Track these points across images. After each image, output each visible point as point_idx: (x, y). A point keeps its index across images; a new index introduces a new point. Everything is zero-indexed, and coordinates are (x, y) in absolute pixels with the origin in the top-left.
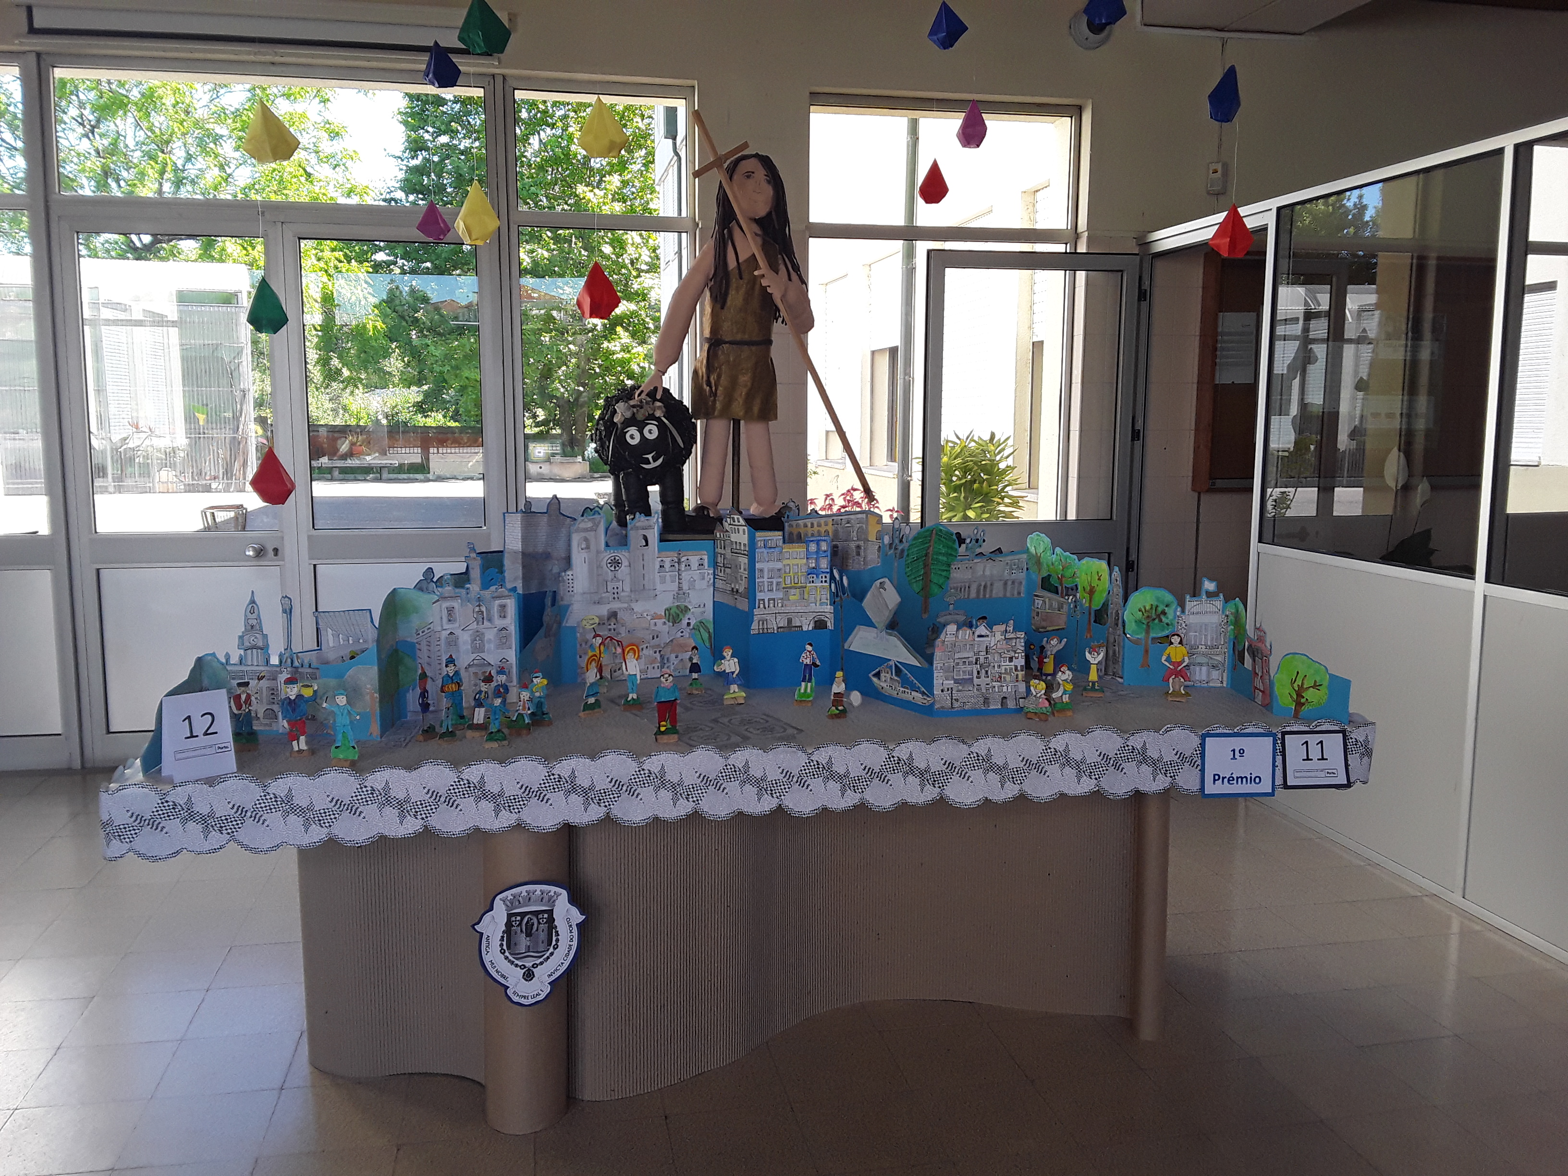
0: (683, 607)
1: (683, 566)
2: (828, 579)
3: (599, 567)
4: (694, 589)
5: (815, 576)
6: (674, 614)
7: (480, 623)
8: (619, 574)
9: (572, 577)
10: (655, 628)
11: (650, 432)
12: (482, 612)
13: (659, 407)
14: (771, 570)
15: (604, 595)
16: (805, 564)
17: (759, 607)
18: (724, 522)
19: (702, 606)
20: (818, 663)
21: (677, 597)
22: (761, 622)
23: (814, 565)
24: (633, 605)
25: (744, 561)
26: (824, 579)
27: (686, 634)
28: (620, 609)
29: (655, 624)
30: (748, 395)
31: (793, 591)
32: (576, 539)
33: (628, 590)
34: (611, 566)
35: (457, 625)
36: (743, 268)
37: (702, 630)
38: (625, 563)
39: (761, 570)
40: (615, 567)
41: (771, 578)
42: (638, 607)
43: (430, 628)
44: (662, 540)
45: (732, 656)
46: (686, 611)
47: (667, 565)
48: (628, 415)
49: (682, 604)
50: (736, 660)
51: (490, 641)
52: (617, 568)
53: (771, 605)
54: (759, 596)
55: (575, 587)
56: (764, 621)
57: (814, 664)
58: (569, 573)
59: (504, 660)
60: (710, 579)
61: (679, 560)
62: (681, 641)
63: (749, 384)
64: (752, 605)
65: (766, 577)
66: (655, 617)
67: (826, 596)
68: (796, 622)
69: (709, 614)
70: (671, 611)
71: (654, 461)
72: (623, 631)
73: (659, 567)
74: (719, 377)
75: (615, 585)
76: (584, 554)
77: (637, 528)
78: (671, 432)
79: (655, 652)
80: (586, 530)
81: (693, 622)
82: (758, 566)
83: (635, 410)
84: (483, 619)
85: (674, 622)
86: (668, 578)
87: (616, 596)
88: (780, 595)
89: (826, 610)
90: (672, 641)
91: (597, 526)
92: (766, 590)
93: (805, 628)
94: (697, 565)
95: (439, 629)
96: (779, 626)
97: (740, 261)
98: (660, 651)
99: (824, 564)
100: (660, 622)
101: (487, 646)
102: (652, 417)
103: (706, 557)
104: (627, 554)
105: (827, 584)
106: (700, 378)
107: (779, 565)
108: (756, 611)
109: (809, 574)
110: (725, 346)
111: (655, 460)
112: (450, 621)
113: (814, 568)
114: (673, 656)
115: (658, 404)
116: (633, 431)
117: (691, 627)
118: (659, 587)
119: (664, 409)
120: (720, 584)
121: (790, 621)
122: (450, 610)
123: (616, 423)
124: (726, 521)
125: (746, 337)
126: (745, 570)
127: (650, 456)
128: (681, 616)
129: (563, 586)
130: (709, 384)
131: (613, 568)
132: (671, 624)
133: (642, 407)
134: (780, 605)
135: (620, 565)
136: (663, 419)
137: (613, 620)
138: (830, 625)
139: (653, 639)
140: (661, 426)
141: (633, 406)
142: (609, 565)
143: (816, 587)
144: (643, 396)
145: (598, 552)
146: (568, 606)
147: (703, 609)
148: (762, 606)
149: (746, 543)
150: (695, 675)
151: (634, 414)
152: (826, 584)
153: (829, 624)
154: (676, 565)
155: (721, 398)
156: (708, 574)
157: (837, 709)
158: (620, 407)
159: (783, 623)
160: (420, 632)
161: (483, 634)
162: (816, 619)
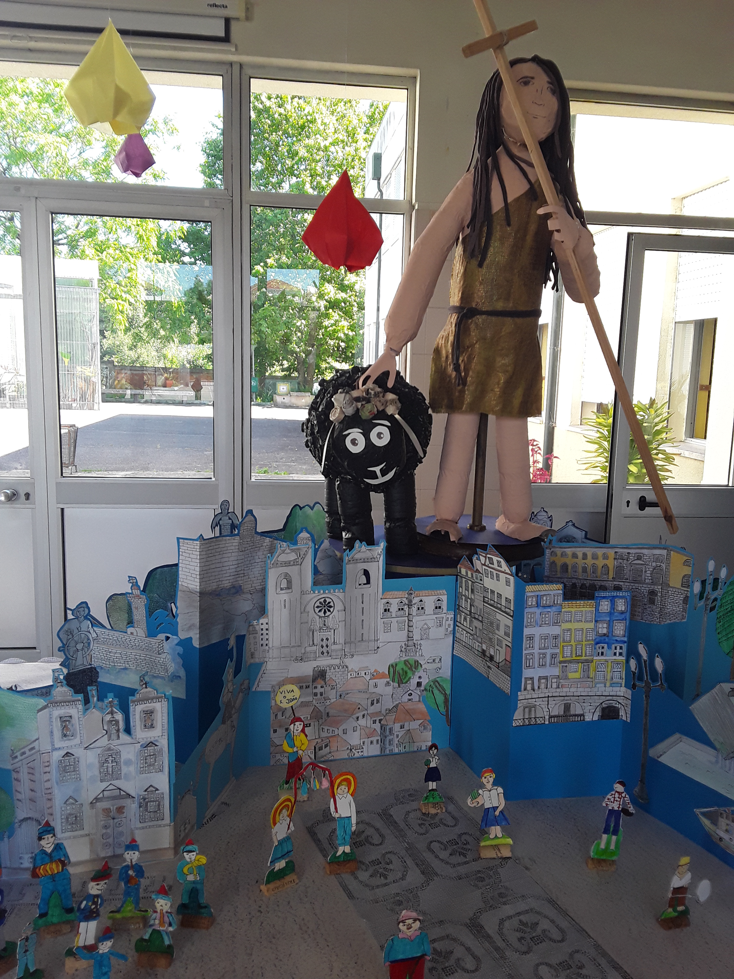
0: (412, 663)
1: (414, 609)
2: (624, 651)
3: (304, 611)
4: (427, 638)
5: (606, 646)
6: (401, 672)
7: (114, 736)
8: (330, 622)
9: (267, 627)
10: (375, 690)
11: (379, 435)
12: (117, 722)
13: (392, 402)
14: (545, 637)
15: (308, 649)
16: (593, 630)
17: (525, 689)
18: (474, 558)
19: (437, 661)
20: (631, 809)
21: (405, 649)
22: (527, 710)
23: (605, 631)
24: (348, 661)
25: (506, 622)
26: (618, 651)
27: (415, 697)
28: (330, 666)
29: (376, 686)
30: (508, 382)
31: (573, 666)
32: (273, 576)
33: (342, 641)
34: (320, 611)
35: (77, 741)
36: (512, 209)
37: (436, 691)
38: (339, 606)
39: (531, 638)
40: (325, 612)
41: (545, 648)
42: (353, 664)
43: (33, 748)
44: (389, 575)
45: (496, 783)
46: (416, 668)
47: (394, 608)
48: (350, 411)
49: (411, 658)
50: (500, 790)
51: (128, 762)
52: (328, 613)
53: (543, 686)
54: (527, 673)
55: (270, 639)
56: (531, 708)
57: (625, 811)
58: (263, 621)
59: (151, 789)
60: (449, 625)
61: (410, 601)
62: (410, 706)
63: (510, 369)
64: (516, 686)
65: (536, 646)
66: (376, 675)
67: (620, 674)
68: (576, 709)
69: (446, 672)
70: (398, 668)
71: (383, 476)
72: (332, 695)
73: (382, 611)
74: (470, 359)
75: (324, 635)
76: (284, 596)
77: (356, 561)
78: (407, 435)
79: (374, 722)
80: (287, 564)
81: (425, 681)
82: (527, 632)
83: (359, 405)
84: (118, 731)
85: (400, 682)
86: (394, 625)
87: (325, 649)
88: (556, 671)
89: (618, 694)
90: (396, 706)
91: (303, 559)
92: (536, 666)
93: (588, 718)
94: (434, 607)
95: (49, 748)
96: (552, 714)
97: (510, 200)
98: (380, 721)
99: (620, 629)
100: (381, 682)
101: (124, 770)
102: (382, 415)
103: (444, 598)
104: (341, 595)
105: (623, 658)
106: (444, 359)
107: (555, 630)
108: (521, 695)
109: (597, 643)
110: (480, 319)
111: (384, 473)
112: (65, 736)
113: (605, 635)
114: (397, 727)
115: (391, 396)
116: (355, 433)
117: (422, 688)
118: (382, 637)
119: (399, 405)
120: (462, 635)
121: (567, 707)
122: (65, 721)
123: (332, 422)
124: (478, 559)
125: (510, 306)
126: (506, 634)
127: (377, 469)
128: (410, 674)
129: (255, 638)
130: (457, 368)
131: (322, 614)
132: (396, 685)
133: (368, 401)
134: (554, 685)
135: (332, 609)
136: (397, 416)
137: (320, 682)
138: (625, 715)
139: (372, 704)
140: (395, 429)
141: (357, 399)
142: (317, 610)
143: (606, 661)
144: (370, 384)
145: (303, 593)
146: (260, 665)
147: (439, 665)
148: (529, 687)
149: (511, 597)
150: (432, 785)
151: (358, 409)
152: (621, 658)
153: (622, 713)
154: (406, 608)
155: (472, 388)
156: (447, 619)
157: (675, 910)
158: (339, 399)
159: (557, 710)
160: (18, 754)
161: (118, 753)
162: (604, 705)
